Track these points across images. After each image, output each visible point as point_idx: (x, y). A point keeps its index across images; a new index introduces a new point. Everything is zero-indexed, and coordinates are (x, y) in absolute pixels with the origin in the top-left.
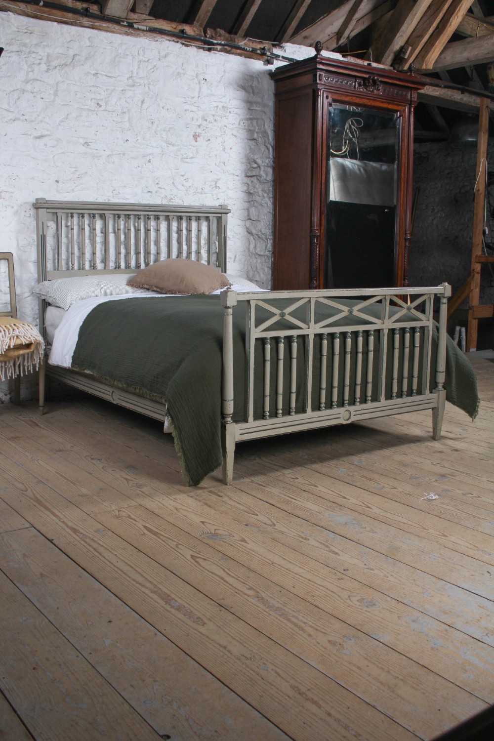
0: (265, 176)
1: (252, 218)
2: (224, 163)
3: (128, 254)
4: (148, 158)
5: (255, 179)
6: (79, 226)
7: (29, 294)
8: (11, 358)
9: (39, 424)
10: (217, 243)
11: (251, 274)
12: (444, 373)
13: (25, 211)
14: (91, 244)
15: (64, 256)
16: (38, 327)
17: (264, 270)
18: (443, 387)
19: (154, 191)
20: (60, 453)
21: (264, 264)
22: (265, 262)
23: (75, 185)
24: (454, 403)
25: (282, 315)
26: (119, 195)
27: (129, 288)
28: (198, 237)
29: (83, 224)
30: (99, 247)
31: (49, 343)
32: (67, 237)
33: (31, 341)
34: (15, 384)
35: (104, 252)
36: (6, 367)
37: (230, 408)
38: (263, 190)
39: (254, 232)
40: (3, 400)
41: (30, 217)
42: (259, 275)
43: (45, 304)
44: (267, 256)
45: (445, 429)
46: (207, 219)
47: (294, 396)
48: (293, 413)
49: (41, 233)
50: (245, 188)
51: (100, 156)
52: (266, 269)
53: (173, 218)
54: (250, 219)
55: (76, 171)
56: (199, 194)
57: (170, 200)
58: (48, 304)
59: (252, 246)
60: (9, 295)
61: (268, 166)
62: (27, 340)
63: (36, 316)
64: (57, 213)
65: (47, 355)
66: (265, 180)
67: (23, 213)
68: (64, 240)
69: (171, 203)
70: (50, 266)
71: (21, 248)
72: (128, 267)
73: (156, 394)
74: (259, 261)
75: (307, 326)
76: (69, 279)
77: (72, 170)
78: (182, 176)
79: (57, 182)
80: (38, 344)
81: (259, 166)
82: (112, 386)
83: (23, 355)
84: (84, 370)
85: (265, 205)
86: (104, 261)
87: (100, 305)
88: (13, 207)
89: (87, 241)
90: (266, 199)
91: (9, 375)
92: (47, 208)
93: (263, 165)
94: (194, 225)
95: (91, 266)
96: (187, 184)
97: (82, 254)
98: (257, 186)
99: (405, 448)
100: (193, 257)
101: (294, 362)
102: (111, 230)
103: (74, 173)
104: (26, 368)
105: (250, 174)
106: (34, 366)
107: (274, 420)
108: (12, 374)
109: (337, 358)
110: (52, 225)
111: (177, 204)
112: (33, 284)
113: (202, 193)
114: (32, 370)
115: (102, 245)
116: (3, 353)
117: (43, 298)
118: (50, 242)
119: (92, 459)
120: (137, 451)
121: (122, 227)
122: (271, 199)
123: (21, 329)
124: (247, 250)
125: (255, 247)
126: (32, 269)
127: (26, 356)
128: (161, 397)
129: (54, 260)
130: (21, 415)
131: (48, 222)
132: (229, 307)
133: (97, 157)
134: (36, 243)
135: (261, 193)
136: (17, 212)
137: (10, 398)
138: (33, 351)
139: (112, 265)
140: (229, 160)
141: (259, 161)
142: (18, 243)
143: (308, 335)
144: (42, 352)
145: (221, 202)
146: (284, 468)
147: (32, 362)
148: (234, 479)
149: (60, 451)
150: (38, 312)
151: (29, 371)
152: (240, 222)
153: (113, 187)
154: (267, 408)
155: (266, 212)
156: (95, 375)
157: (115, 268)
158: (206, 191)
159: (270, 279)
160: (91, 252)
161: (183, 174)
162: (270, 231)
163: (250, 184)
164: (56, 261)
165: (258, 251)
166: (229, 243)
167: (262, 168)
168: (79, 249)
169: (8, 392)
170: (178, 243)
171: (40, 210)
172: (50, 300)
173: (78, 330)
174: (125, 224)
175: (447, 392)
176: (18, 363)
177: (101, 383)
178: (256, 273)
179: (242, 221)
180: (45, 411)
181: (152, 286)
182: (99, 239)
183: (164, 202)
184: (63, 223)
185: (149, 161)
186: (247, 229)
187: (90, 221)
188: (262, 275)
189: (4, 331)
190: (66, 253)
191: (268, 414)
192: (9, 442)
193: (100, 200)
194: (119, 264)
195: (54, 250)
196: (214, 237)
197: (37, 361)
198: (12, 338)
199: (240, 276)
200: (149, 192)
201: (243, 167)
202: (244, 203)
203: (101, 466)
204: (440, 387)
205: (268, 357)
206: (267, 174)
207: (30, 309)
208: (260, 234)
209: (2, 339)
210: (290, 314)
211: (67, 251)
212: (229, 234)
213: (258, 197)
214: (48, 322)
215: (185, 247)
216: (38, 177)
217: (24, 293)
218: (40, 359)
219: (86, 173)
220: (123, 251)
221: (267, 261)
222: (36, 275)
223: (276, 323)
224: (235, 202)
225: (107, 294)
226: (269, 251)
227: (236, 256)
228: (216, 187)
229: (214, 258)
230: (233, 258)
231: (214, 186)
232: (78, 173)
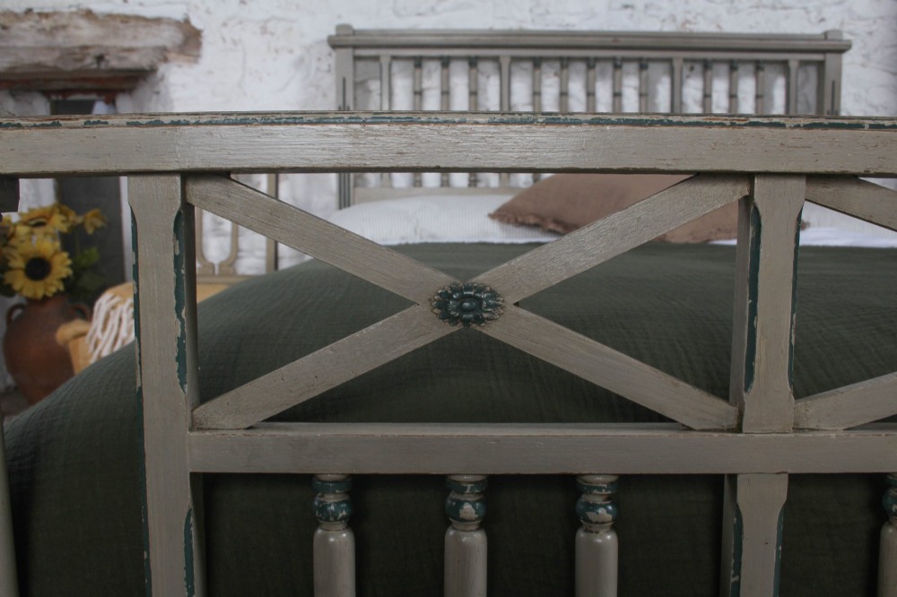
19: (640, 5)
46: (784, 65)
49: (338, 102)
53: (688, 66)
57: (684, 24)
64: (377, 57)
88: (291, 51)
92: (355, 47)
94: (746, 83)
136: (301, 61)
145: (825, 25)
171: (342, 50)
181: (547, 218)
193: (500, 25)
200: (626, 7)
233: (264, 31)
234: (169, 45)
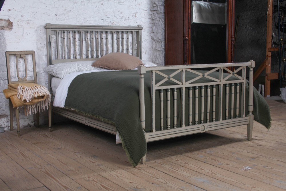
0: (160, 10)
1: (154, 32)
2: (139, 4)
3: (92, 50)
4: (101, 3)
5: (155, 12)
6: (68, 37)
7: (43, 72)
8: (34, 103)
9: (49, 136)
10: (137, 45)
11: (154, 60)
12: (253, 106)
13: (41, 30)
14: (74, 46)
15: (60, 53)
16: (48, 88)
17: (160, 58)
18: (252, 113)
19: (105, 19)
20: (59, 150)
21: (160, 55)
22: (161, 54)
23: (65, 17)
24: (258, 121)
25: (169, 78)
26: (87, 21)
27: (93, 68)
28: (127, 42)
29: (69, 36)
30: (78, 48)
31: (53, 96)
32: (62, 43)
33: (44, 95)
34: (37, 116)
35: (80, 50)
36: (32, 108)
37: (144, 125)
38: (159, 18)
39: (155, 39)
40: (31, 125)
41: (43, 33)
42: (158, 60)
43: (51, 76)
44: (162, 51)
45: (253, 135)
46: (132, 32)
47: (176, 119)
48: (176, 127)
49: (48, 41)
50: (150, 17)
51: (77, 2)
52: (162, 57)
53: (114, 32)
54: (153, 32)
55: (66, 9)
56: (127, 20)
57: (113, 23)
58: (52, 76)
59: (154, 46)
60: (33, 72)
61: (161, 6)
62: (42, 94)
63: (47, 83)
64: (56, 31)
65: (52, 102)
66: (160, 12)
67: (39, 31)
68: (60, 44)
69: (113, 25)
70: (53, 57)
71: (39, 49)
72: (92, 57)
73: (106, 119)
74: (158, 53)
75: (181, 83)
76: (63, 63)
77: (64, 9)
78: (119, 11)
79: (56, 15)
80: (48, 96)
81: (157, 6)
82: (85, 116)
83: (40, 102)
84: (71, 108)
85: (160, 25)
86: (80, 54)
87: (78, 76)
88: (34, 28)
89: (72, 45)
90: (161, 22)
91: (33, 112)
92: (51, 28)
93: (159, 5)
94: (125, 36)
95: (74, 57)
96: (121, 15)
97: (69, 51)
98: (156, 16)
99: (233, 145)
100: (125, 52)
101: (176, 101)
102: (83, 39)
103: (64, 11)
104: (42, 108)
105: (152, 9)
106: (46, 107)
107: (166, 131)
108: (35, 111)
109: (197, 99)
110: (54, 37)
111: (116, 25)
112: (45, 66)
113: (128, 20)
114: (45, 109)
115: (79, 47)
116: (30, 101)
117: (50, 73)
118: (53, 45)
119: (75, 153)
120: (98, 149)
121: (89, 37)
122: (163, 22)
123: (39, 88)
124: (152, 48)
125: (156, 46)
126: (45, 59)
127: (42, 102)
128: (109, 121)
129: (55, 54)
130: (40, 132)
131: (52, 35)
132: (142, 74)
133: (76, 2)
134: (46, 46)
135: (158, 19)
136: (36, 30)
137: (34, 124)
138: (45, 99)
139: (84, 56)
140: (142, 3)
141: (157, 3)
142: (37, 46)
143: (182, 88)
144: (50, 100)
145: (138, 24)
146: (172, 155)
147: (45, 105)
148: (146, 161)
149: (59, 149)
150: (48, 80)
151: (43, 110)
152: (148, 34)
153: (84, 17)
154: (162, 125)
155: (161, 29)
156: (76, 111)
157: (86, 58)
158: (131, 18)
159: (163, 62)
160: (74, 50)
161: (119, 10)
162: (163, 38)
163: (153, 14)
164: (56, 55)
165: (157, 48)
166: (143, 44)
167: (159, 7)
168: (68, 49)
169: (33, 121)
170: (117, 45)
171: (48, 29)
172: (53, 74)
173: (68, 88)
174: (90, 36)
175: (254, 116)
176: (38, 106)
177: (79, 115)
178: (156, 59)
179: (149, 33)
180: (52, 130)
181: (104, 66)
182: (78, 43)
183: (110, 24)
184: (60, 36)
185: (102, 4)
186: (151, 37)
187: (73, 35)
188: (160, 61)
189: (31, 90)
190: (61, 50)
191: (163, 128)
192: (34, 145)
193: (78, 24)
194: (88, 56)
195: (55, 49)
196: (135, 42)
197: (47, 105)
198: (35, 94)
199: (148, 61)
200: (102, 19)
201: (149, 6)
202: (150, 24)
203: (79, 156)
204: (251, 113)
205: (162, 99)
206: (162, 10)
207: (44, 79)
208: (158, 39)
209: (30, 94)
210: (173, 77)
211: (62, 50)
212: (143, 40)
213: (157, 21)
214: (53, 85)
215: (121, 47)
216: (46, 13)
217: (41, 71)
218: (49, 103)
219: (70, 10)
220: (90, 49)
221: (162, 53)
222: (46, 62)
223: (166, 82)
224: (145, 24)
225: (82, 71)
226: (163, 48)
227: (146, 51)
228: (136, 16)
229: (135, 52)
230: (145, 52)
231: (134, 16)
232: (66, 11)
233: (28, 23)
234: (5, 26)
